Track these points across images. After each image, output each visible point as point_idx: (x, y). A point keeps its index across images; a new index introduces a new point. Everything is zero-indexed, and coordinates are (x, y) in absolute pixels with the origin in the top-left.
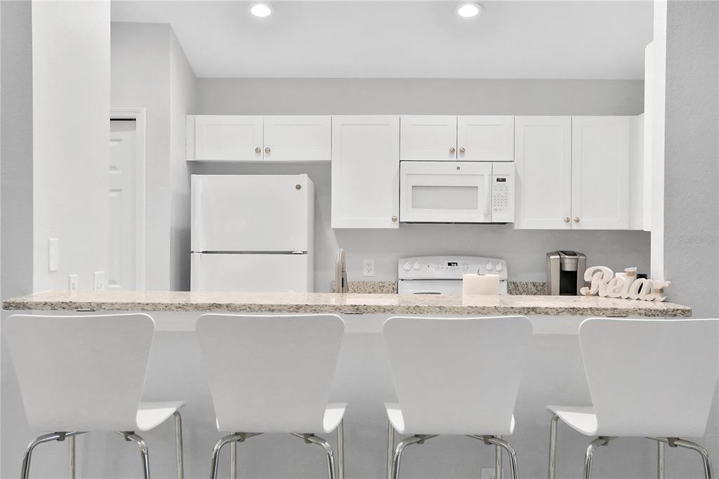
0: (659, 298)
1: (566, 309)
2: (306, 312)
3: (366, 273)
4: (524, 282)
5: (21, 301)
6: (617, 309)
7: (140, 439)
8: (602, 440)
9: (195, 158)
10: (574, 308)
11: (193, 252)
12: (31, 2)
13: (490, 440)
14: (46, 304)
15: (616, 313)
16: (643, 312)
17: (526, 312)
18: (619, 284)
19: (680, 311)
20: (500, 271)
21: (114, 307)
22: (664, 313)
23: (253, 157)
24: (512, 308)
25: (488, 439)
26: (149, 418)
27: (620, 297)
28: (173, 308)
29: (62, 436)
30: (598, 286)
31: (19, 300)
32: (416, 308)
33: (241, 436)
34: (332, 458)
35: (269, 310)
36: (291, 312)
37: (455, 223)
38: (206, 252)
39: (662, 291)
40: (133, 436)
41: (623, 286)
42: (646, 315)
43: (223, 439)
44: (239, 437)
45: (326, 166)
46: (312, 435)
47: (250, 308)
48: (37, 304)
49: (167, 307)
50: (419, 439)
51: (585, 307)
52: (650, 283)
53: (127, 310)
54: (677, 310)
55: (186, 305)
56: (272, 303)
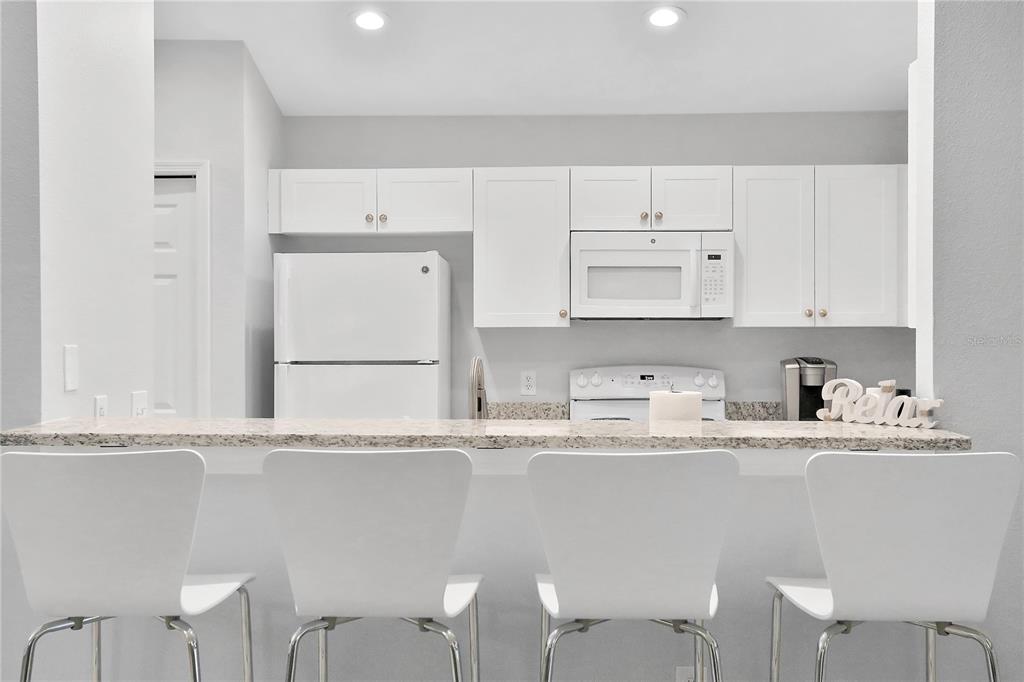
0: (927, 423)
1: (791, 439)
2: (422, 446)
3: (524, 391)
4: (750, 401)
5: (23, 433)
6: (864, 439)
7: (186, 626)
8: (842, 625)
9: (280, 230)
10: (803, 439)
11: (277, 363)
12: (35, 3)
13: (682, 627)
14: (57, 436)
15: (861, 444)
16: (901, 443)
17: (734, 444)
18: (870, 405)
19: (954, 442)
20: (715, 387)
21: (151, 441)
22: (932, 445)
23: (362, 228)
24: (715, 439)
25: (679, 625)
26: (199, 597)
27: (873, 423)
28: (235, 441)
29: (78, 623)
30: (842, 407)
31: (19, 431)
32: (578, 440)
33: (330, 622)
34: (457, 652)
35: (371, 444)
36: (401, 446)
37: (651, 319)
38: (296, 363)
39: (930, 413)
40: (176, 622)
41: (875, 407)
42: (905, 448)
43: (304, 626)
44: (326, 624)
45: (466, 239)
46: (430, 620)
47: (344, 441)
48: (45, 437)
49: (227, 441)
50: (581, 626)
51: (819, 437)
52: (914, 402)
53: (171, 445)
54: (950, 440)
55: (254, 437)
56: (376, 434)
